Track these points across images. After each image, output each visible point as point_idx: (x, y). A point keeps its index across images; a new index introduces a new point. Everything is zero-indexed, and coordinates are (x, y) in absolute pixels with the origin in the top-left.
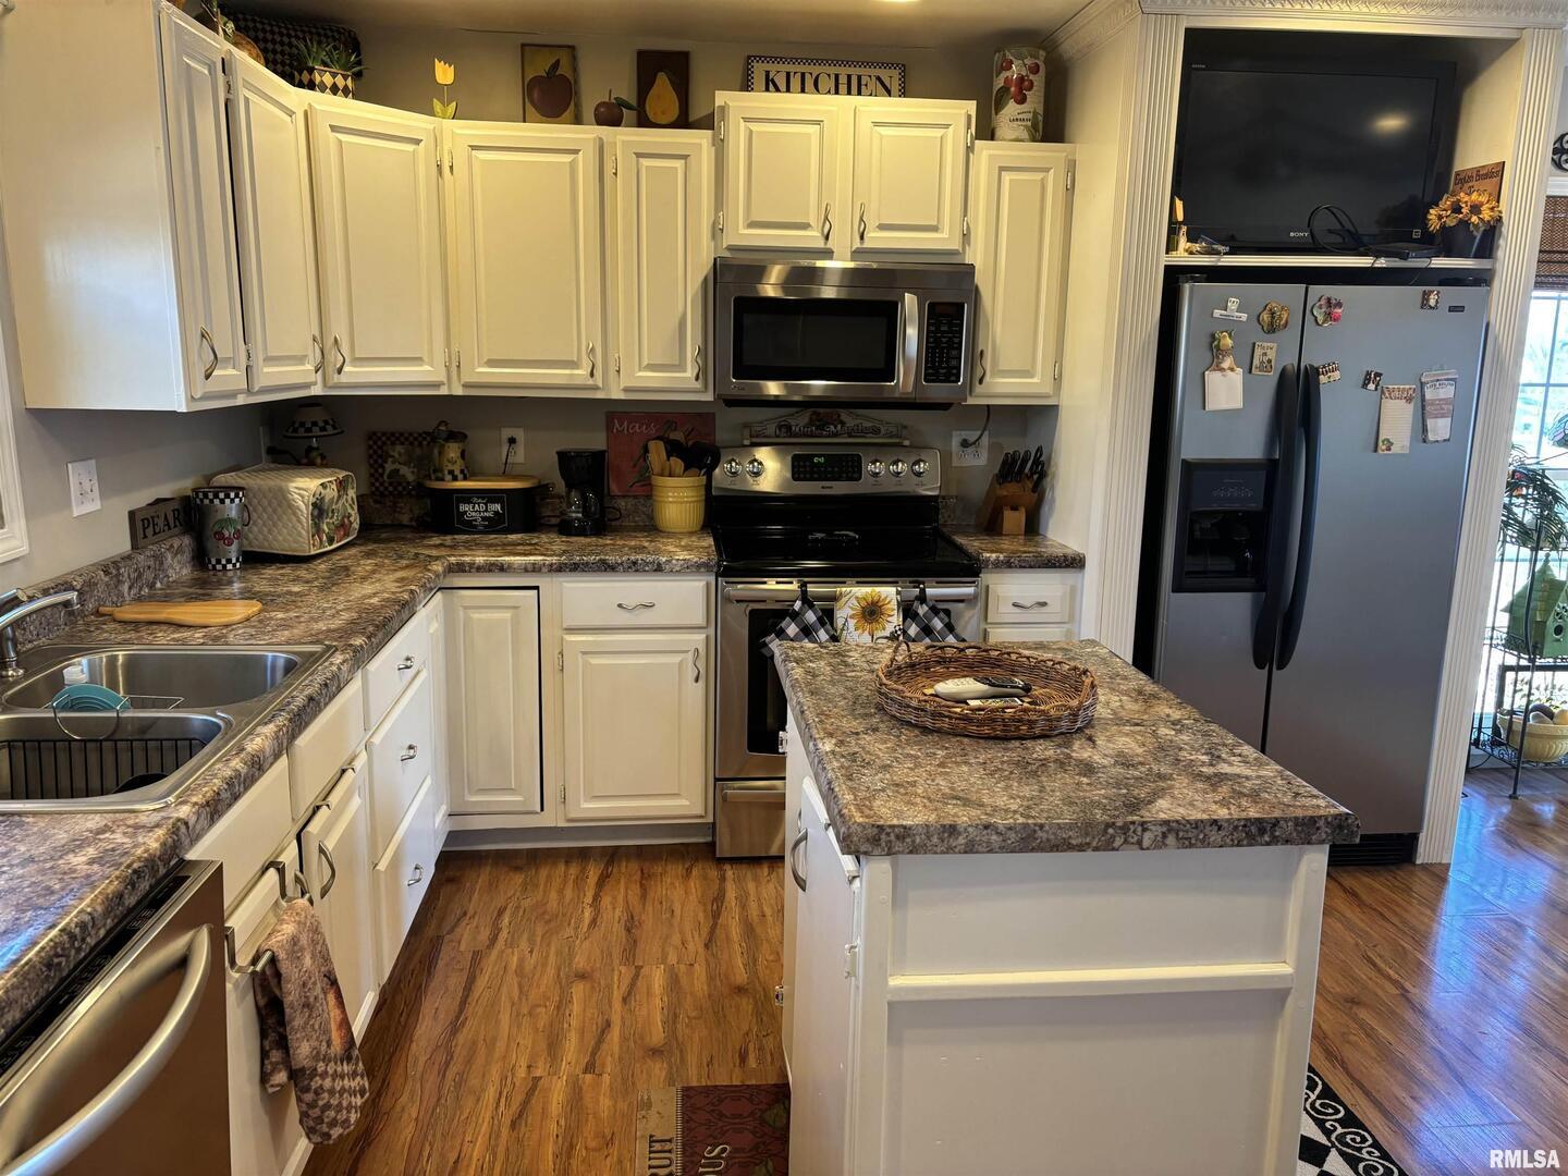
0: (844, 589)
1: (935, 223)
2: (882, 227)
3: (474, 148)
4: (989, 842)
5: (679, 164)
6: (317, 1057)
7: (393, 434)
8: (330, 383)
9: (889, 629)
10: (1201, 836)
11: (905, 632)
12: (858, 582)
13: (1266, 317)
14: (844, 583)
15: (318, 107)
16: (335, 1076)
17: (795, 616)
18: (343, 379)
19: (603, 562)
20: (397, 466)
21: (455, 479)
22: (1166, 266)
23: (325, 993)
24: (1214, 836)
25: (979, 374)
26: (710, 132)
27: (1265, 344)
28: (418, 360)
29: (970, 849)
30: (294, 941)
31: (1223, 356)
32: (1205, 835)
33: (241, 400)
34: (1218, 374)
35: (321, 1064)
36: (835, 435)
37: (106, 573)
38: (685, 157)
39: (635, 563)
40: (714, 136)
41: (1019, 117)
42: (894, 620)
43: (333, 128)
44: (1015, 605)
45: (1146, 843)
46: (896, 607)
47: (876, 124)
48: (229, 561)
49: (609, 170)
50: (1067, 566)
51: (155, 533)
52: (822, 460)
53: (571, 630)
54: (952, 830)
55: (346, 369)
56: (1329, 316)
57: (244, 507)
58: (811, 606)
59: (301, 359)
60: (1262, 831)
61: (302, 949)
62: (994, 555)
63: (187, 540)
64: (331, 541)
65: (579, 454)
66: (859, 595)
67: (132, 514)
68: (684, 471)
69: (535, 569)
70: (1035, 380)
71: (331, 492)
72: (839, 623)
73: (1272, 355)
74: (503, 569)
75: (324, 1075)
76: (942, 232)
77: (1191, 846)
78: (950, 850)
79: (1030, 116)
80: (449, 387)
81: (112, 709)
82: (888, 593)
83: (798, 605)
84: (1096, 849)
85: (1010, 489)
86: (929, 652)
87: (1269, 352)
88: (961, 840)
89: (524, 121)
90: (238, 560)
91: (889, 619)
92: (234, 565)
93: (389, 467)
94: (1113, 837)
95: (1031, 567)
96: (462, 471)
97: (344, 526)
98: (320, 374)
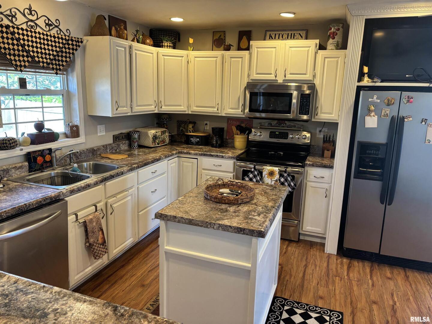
0: (265, 167)
1: (305, 73)
2: (291, 74)
3: (195, 57)
4: (182, 221)
5: (240, 59)
6: (94, 242)
7: (182, 121)
8: (159, 110)
9: (276, 179)
10: (227, 229)
11: (280, 180)
12: (270, 166)
13: (386, 101)
14: (267, 165)
15: (160, 51)
16: (98, 247)
17: (252, 172)
18: (162, 109)
19: (211, 155)
20: (182, 128)
21: (190, 132)
22: (357, 86)
23: (99, 231)
24: (230, 229)
25: (316, 113)
26: (248, 51)
27: (386, 109)
28: (180, 106)
29: (179, 222)
30: (91, 219)
31: (371, 112)
32: (228, 229)
33: (129, 114)
34: (369, 117)
35: (95, 244)
36: (283, 127)
37: (103, 147)
38: (242, 58)
39: (217, 155)
40: (249, 52)
41: (332, 43)
42: (277, 177)
43: (163, 55)
44: (315, 177)
45: (215, 228)
46: (278, 173)
47: (290, 47)
48: (135, 147)
49: (224, 61)
50: (330, 168)
51: (119, 140)
52: (278, 133)
53: (204, 169)
54: (175, 217)
55: (163, 107)
56: (408, 101)
57: (139, 136)
58: (256, 170)
59: (151, 105)
60: (241, 231)
61: (93, 221)
62: (309, 163)
63: (127, 142)
64: (158, 144)
65: (216, 128)
66: (268, 169)
67: (113, 136)
68: (240, 134)
69: (196, 154)
70: (333, 115)
71: (159, 134)
72: (263, 175)
73: (388, 112)
74: (190, 154)
75: (95, 246)
76: (307, 75)
77: (225, 231)
78: (175, 221)
79: (336, 42)
80: (188, 112)
81: (76, 172)
82: (276, 169)
83: (253, 170)
84: (204, 227)
85: (327, 145)
86: (229, 182)
87: (387, 111)
88: (177, 220)
89: (212, 51)
90: (137, 146)
91: (276, 176)
92: (136, 148)
93: (181, 129)
94: (208, 225)
95: (319, 167)
96: (192, 131)
97: (163, 141)
98: (157, 108)
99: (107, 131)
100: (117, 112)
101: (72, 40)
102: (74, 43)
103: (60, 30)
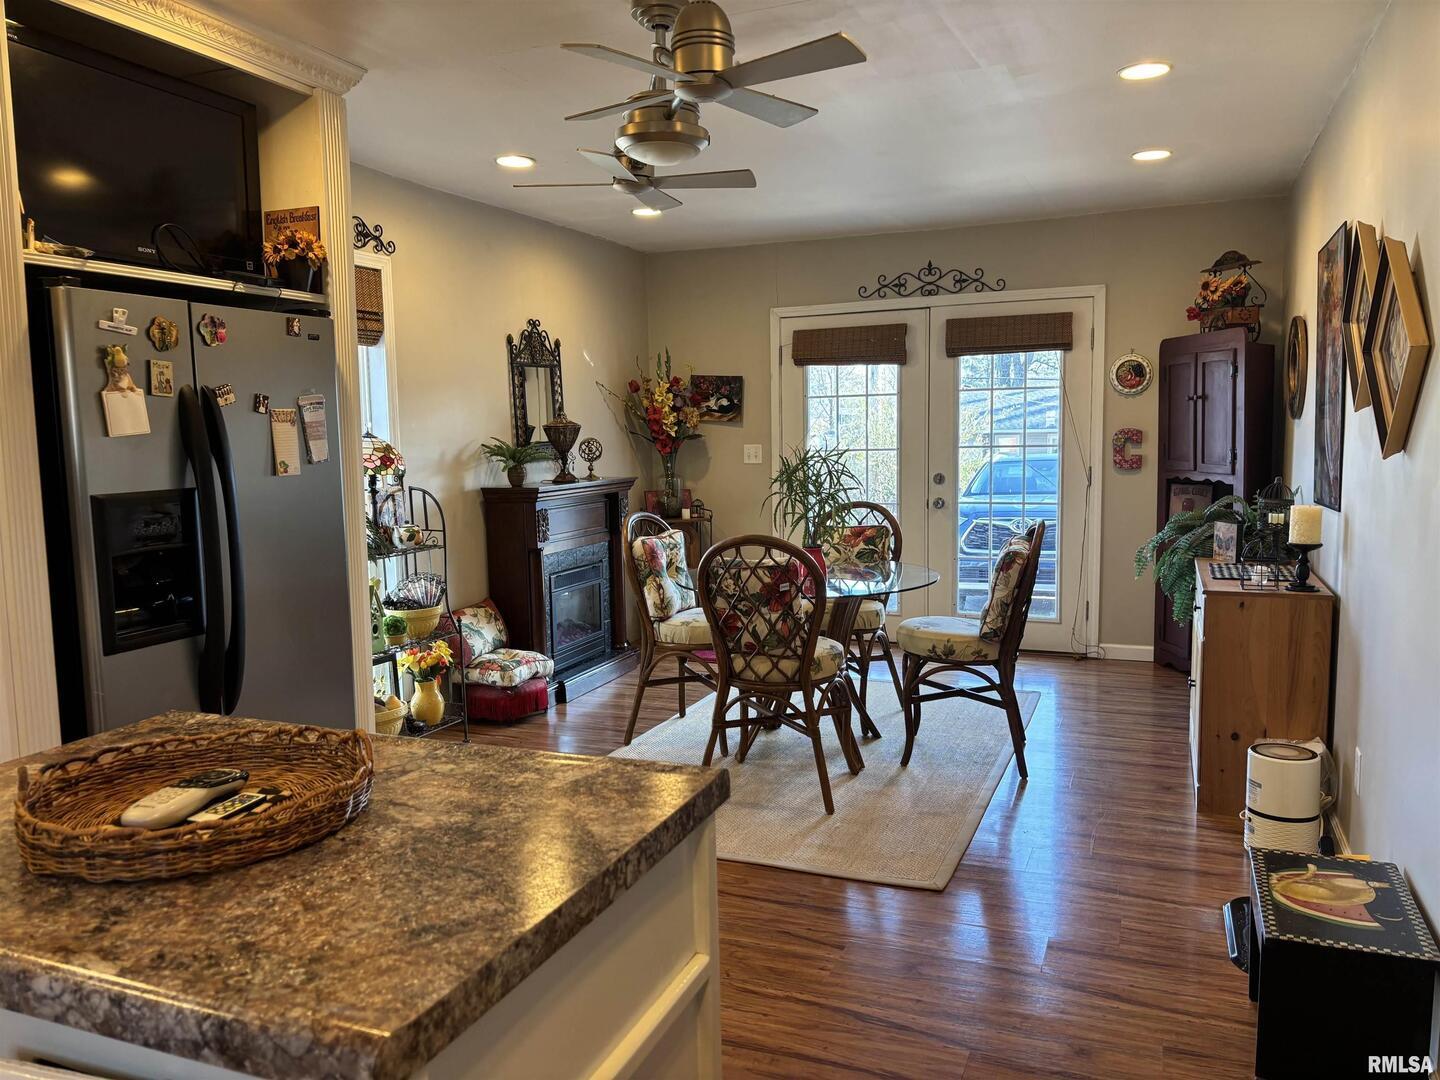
10: (659, 847)
13: (155, 331)
22: (25, 264)
27: (160, 362)
29: (506, 987)
31: (120, 375)
34: (117, 395)
45: (629, 879)
56: (215, 336)
73: (169, 374)
77: (655, 862)
84: (599, 911)
87: (165, 370)
88: (499, 980)
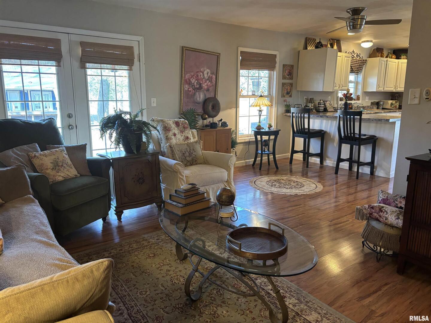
15: (400, 61)
18: (397, 90)
33: (382, 91)
37: (368, 106)
43: (401, 63)
51: (373, 104)
55: (398, 89)
57: (383, 103)
59: (392, 87)
63: (377, 106)
64: (393, 108)
67: (371, 102)
71: (394, 103)
90: (381, 108)
97: (396, 107)
98: (395, 89)
99: (369, 99)
100: (378, 89)
101: (364, 61)
102: (364, 62)
103: (360, 57)
